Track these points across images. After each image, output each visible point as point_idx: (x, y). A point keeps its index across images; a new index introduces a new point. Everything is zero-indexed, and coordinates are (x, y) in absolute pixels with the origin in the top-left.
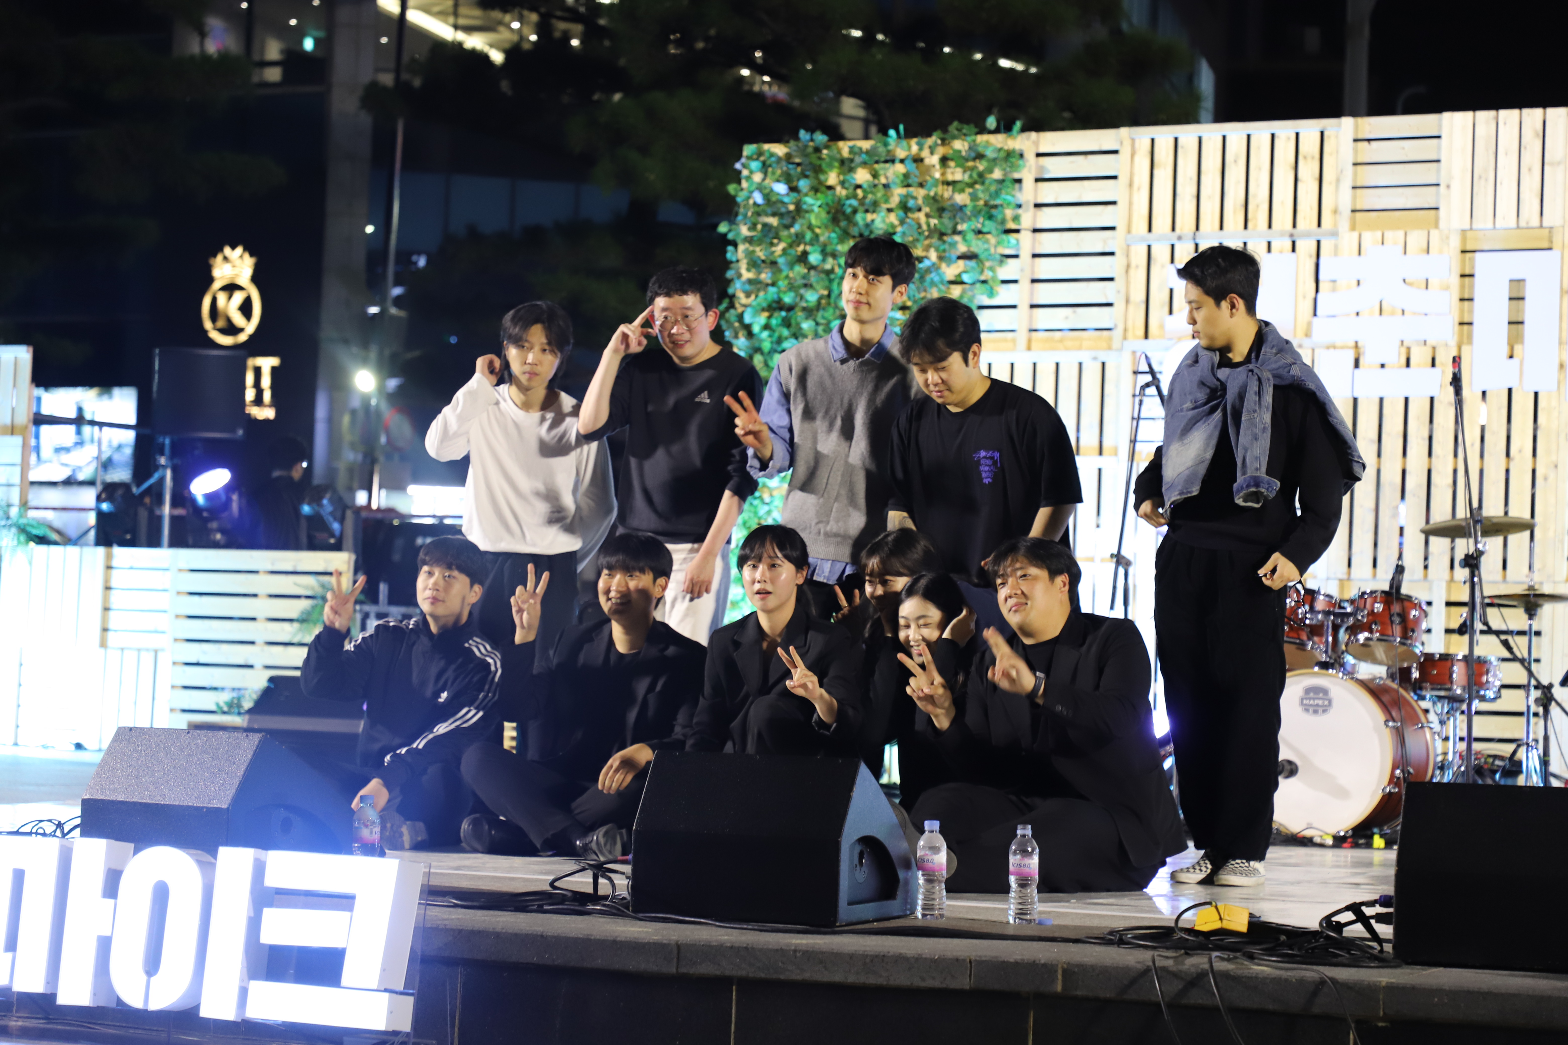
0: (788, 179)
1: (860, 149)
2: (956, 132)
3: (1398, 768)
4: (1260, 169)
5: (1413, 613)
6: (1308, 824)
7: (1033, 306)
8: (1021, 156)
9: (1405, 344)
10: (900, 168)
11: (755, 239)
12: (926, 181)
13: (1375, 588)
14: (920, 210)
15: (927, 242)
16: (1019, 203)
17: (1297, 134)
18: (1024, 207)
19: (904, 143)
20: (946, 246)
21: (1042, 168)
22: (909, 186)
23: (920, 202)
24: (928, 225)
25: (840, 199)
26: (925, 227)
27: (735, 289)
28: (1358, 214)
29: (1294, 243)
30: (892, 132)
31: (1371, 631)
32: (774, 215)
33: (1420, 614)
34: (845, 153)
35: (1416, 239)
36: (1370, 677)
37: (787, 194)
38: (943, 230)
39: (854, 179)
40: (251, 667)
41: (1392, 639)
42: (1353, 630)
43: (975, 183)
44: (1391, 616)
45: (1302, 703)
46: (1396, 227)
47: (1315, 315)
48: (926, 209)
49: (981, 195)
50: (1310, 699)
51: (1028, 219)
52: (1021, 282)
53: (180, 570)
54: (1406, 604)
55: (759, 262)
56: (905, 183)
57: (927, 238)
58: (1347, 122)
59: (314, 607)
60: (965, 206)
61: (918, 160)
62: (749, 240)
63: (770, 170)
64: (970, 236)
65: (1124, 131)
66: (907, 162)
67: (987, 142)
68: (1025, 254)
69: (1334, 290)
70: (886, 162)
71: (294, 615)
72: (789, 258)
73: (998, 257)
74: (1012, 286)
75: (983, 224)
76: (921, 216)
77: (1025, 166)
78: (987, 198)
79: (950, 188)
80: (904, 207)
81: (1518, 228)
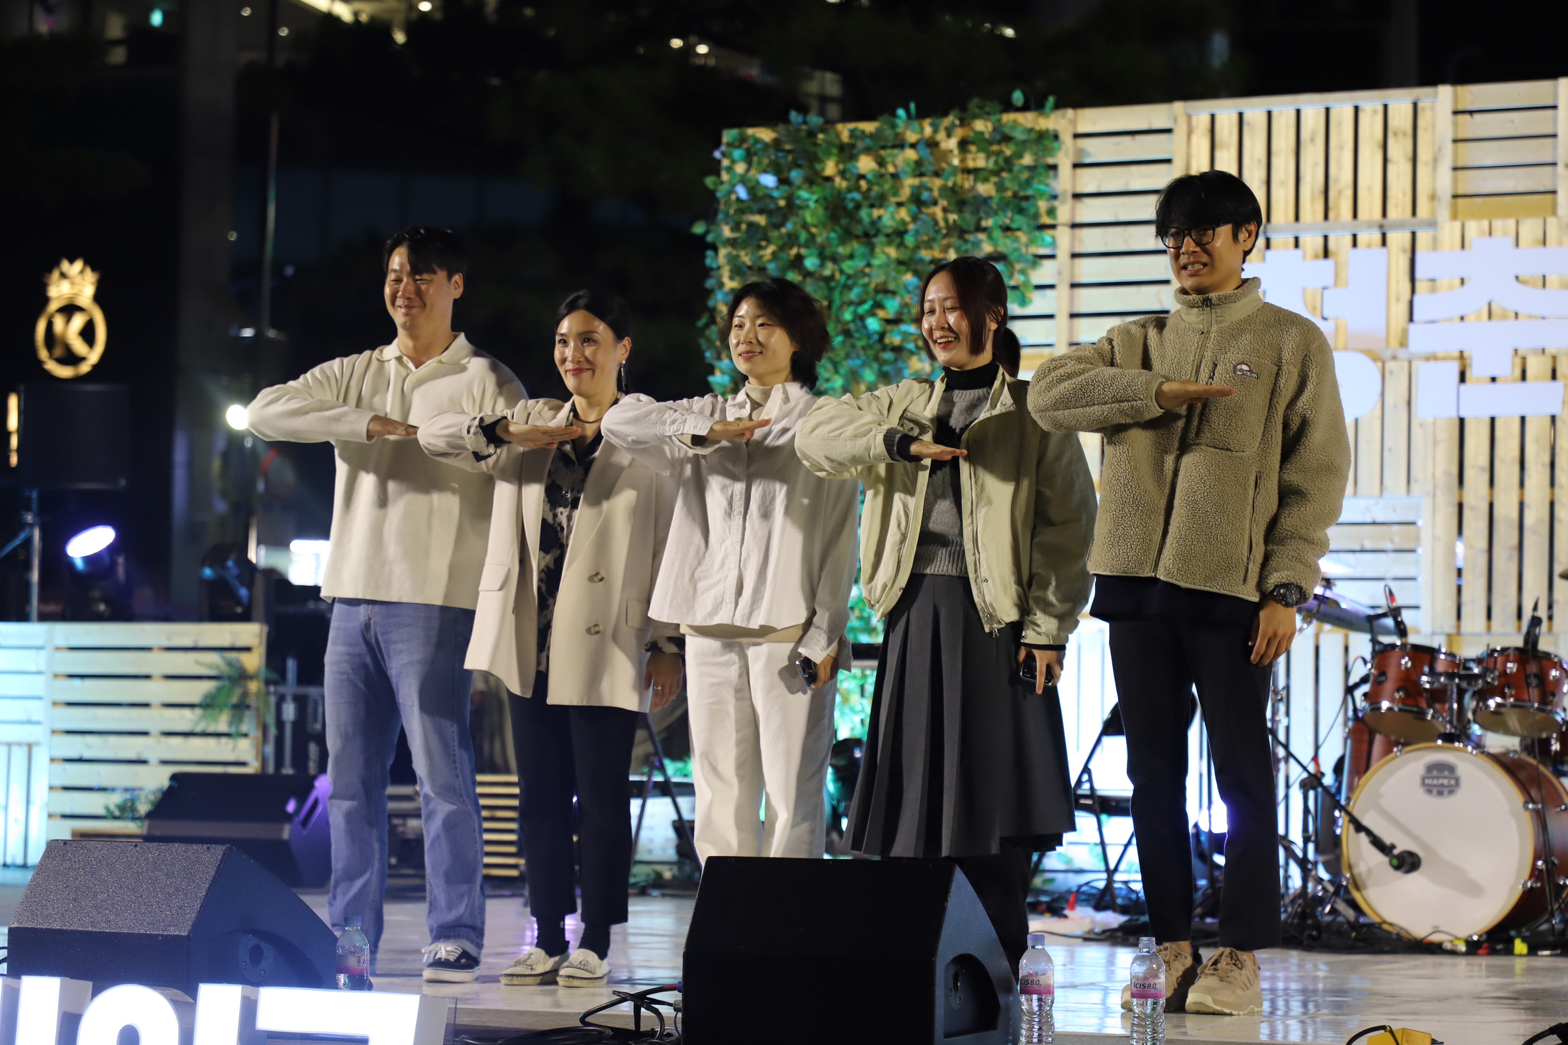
0: (777, 169)
1: (863, 132)
2: (977, 111)
3: (1539, 859)
4: (1341, 148)
5: (1554, 673)
6: (1434, 927)
7: (1073, 316)
8: (1056, 137)
9: (1520, 353)
10: (911, 155)
11: (739, 241)
12: (943, 170)
13: (1507, 644)
14: (935, 203)
15: (945, 242)
16: (1054, 193)
17: (1386, 107)
18: (1060, 198)
19: (915, 124)
20: (968, 246)
21: (1080, 152)
22: (921, 175)
23: (936, 194)
24: (946, 220)
25: (839, 192)
26: (942, 224)
27: (717, 301)
28: (1460, 201)
29: (1384, 236)
30: (901, 112)
31: (1503, 696)
32: (761, 212)
33: (1560, 674)
34: (845, 137)
35: (1530, 228)
36: (1503, 750)
37: (777, 188)
38: (965, 227)
39: (857, 168)
40: (144, 762)
41: (1529, 704)
42: (1482, 696)
43: (1002, 170)
44: (1527, 677)
45: (1423, 784)
46: (1505, 214)
47: (1411, 319)
48: (943, 203)
49: (1008, 184)
50: (1433, 778)
51: (1064, 212)
52: (1058, 287)
53: (58, 649)
54: (1545, 663)
55: (745, 269)
56: (918, 173)
57: (945, 236)
58: (1445, 91)
59: (219, 690)
60: (990, 198)
61: (932, 144)
62: (732, 243)
63: (755, 159)
64: (997, 233)
65: (1178, 106)
66: (919, 147)
67: (1015, 121)
68: (1063, 253)
69: (1433, 290)
70: (894, 147)
71: (196, 699)
72: (781, 263)
73: (1030, 258)
74: (1049, 292)
75: (1012, 219)
76: (938, 211)
77: (1059, 149)
78: (1016, 188)
79: (972, 177)
80: (917, 200)
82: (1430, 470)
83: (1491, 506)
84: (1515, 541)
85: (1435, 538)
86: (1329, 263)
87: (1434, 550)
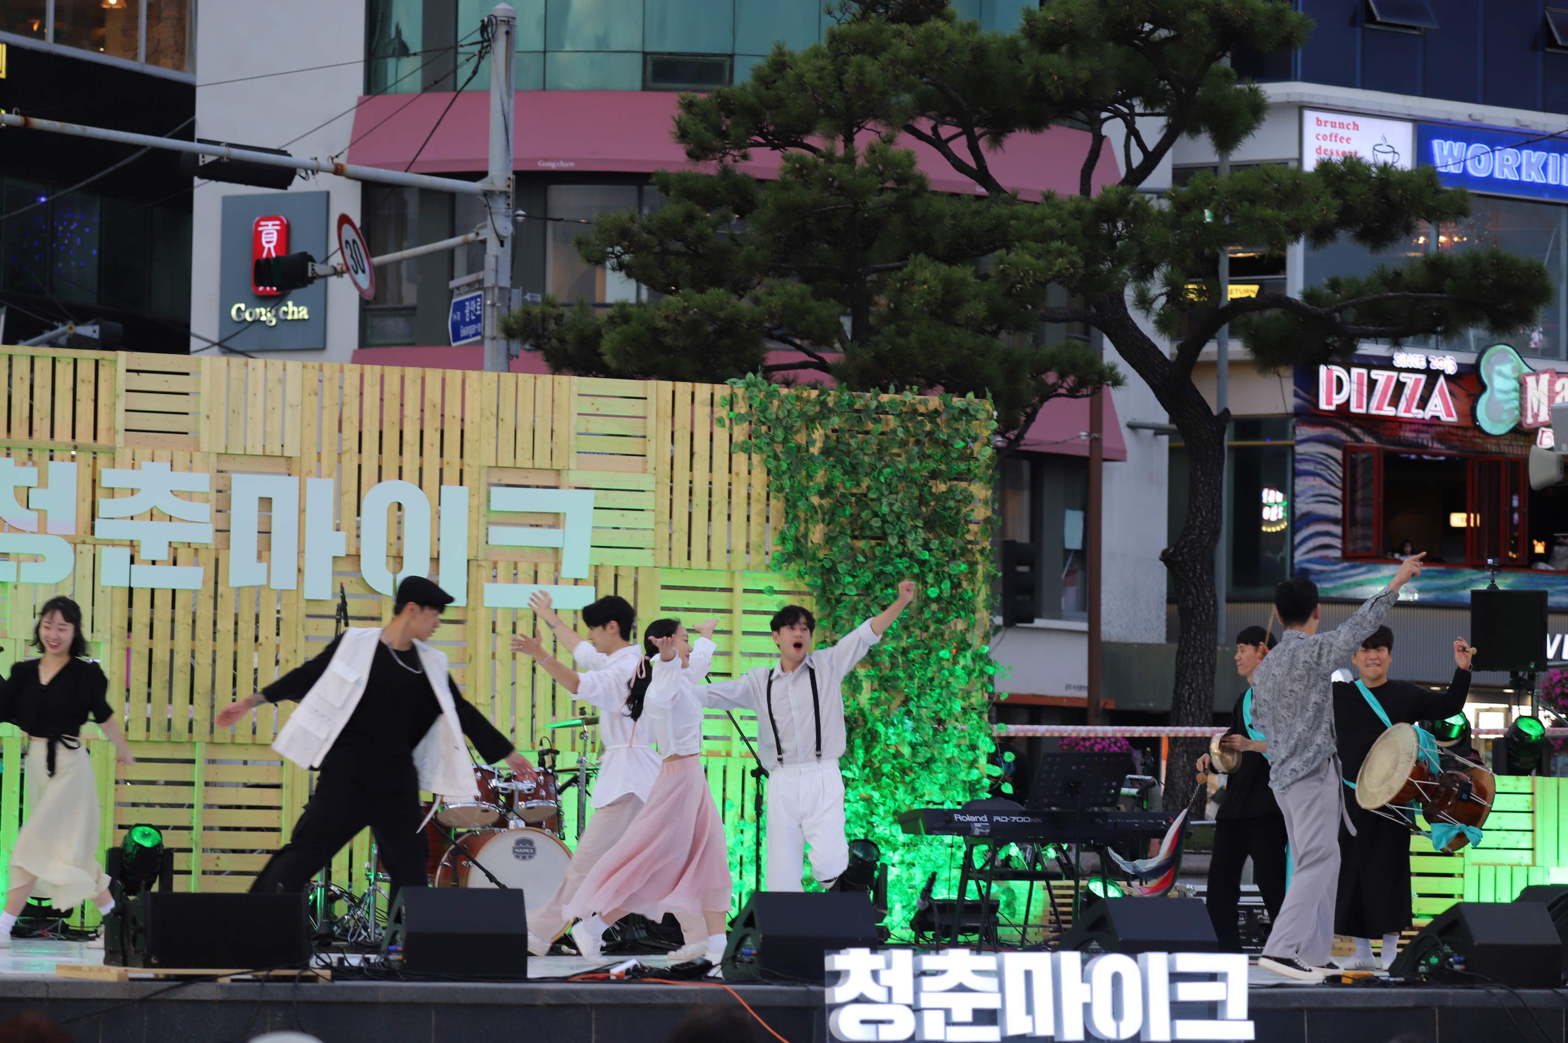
9: (173, 544)
17: (76, 361)
28: (131, 433)
35: (181, 458)
45: (514, 852)
46: (164, 447)
47: (95, 515)
50: (520, 847)
58: (124, 355)
69: (110, 496)
81: (264, 455)
82: (108, 624)
83: (151, 651)
84: (167, 677)
86: (33, 469)
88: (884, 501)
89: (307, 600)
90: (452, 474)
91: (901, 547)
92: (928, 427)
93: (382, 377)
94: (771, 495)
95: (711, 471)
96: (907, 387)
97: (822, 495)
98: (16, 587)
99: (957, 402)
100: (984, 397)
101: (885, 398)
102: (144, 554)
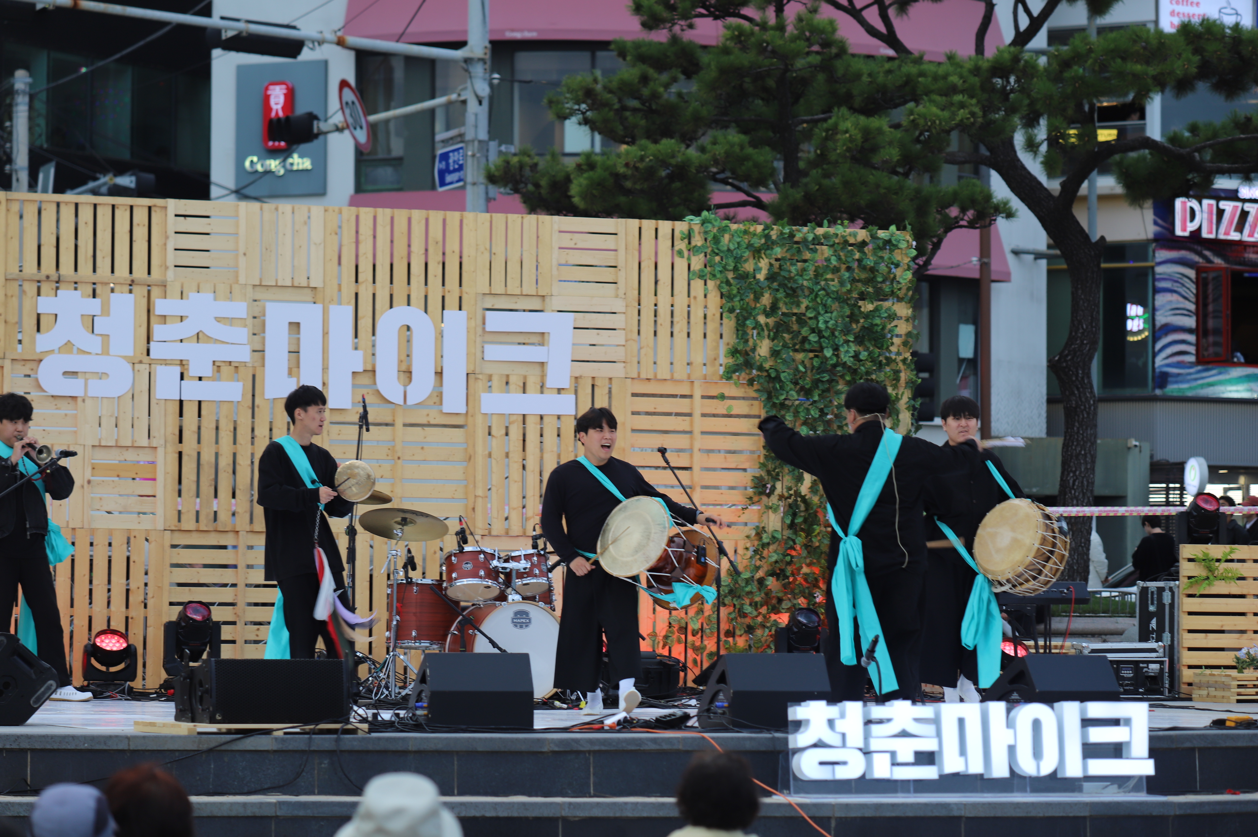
9: (217, 362)
17: (132, 208)
28: (178, 269)
29: (131, 287)
35: (223, 289)
45: (513, 621)
47: (150, 339)
50: (517, 618)
58: (173, 202)
69: (163, 322)
81: (293, 286)
82: (162, 431)
83: (199, 454)
84: (213, 476)
85: (166, 473)
86: (97, 301)
87: (165, 480)
88: (821, 319)
89: (331, 409)
90: (453, 301)
91: (835, 359)
92: (857, 256)
93: (392, 218)
94: (724, 315)
95: (672, 296)
96: (839, 222)
97: (767, 316)
98: (84, 401)
99: (882, 234)
100: (904, 229)
101: (820, 231)
102: (193, 371)
